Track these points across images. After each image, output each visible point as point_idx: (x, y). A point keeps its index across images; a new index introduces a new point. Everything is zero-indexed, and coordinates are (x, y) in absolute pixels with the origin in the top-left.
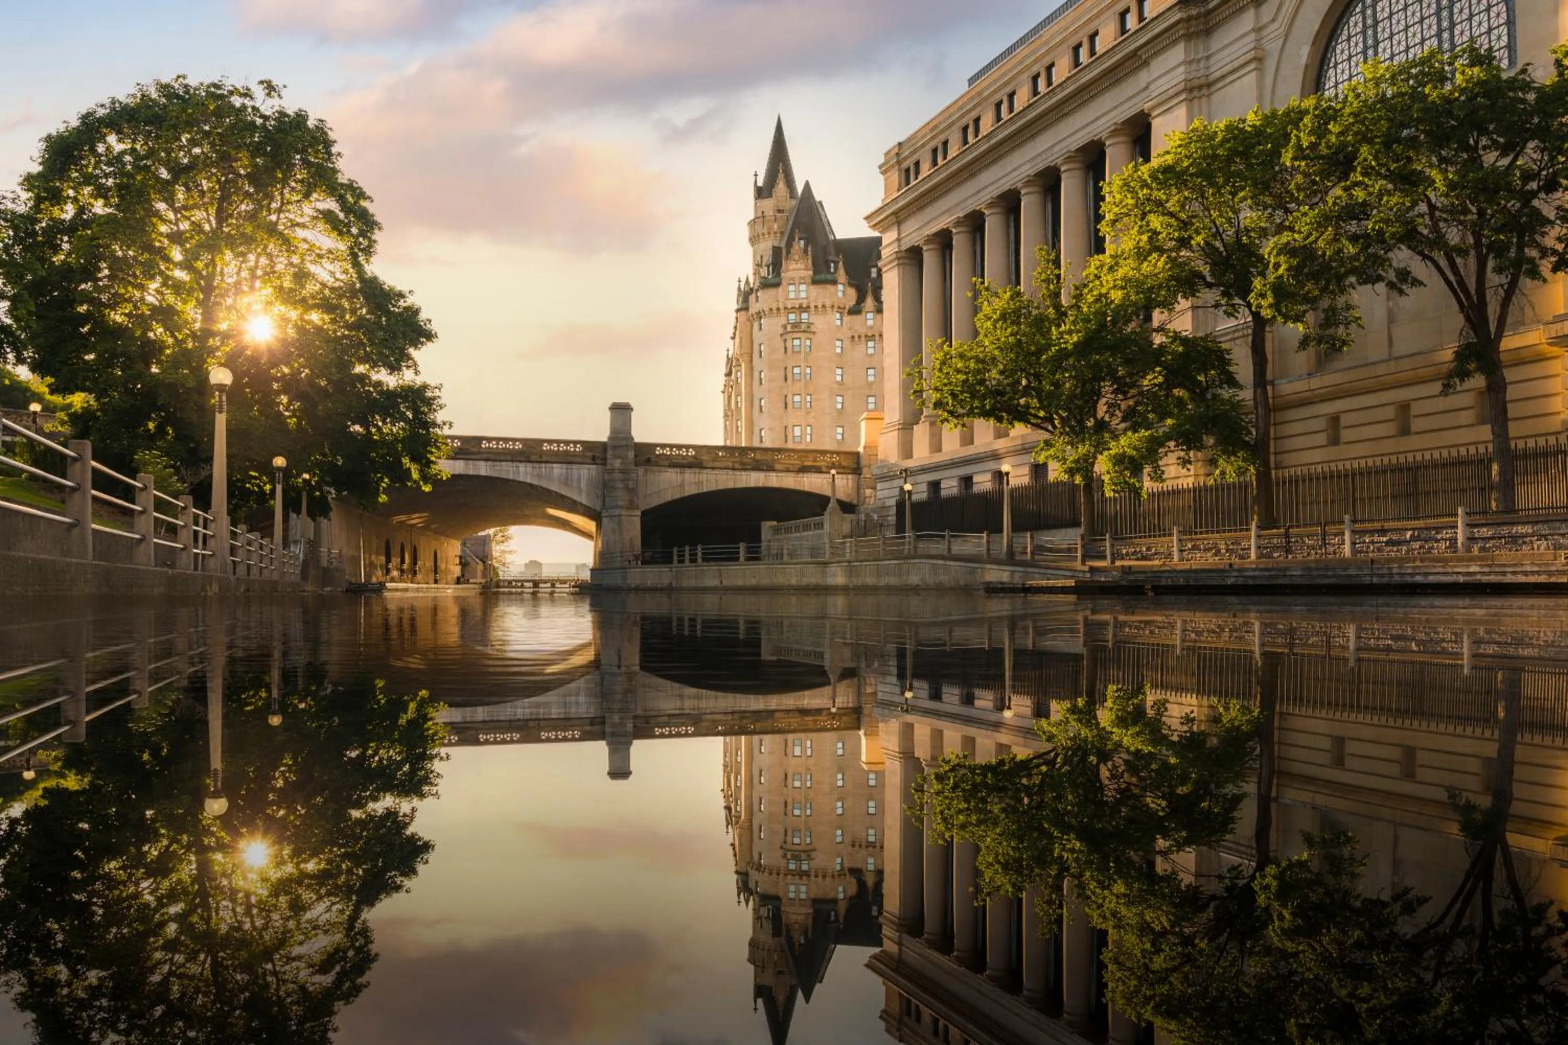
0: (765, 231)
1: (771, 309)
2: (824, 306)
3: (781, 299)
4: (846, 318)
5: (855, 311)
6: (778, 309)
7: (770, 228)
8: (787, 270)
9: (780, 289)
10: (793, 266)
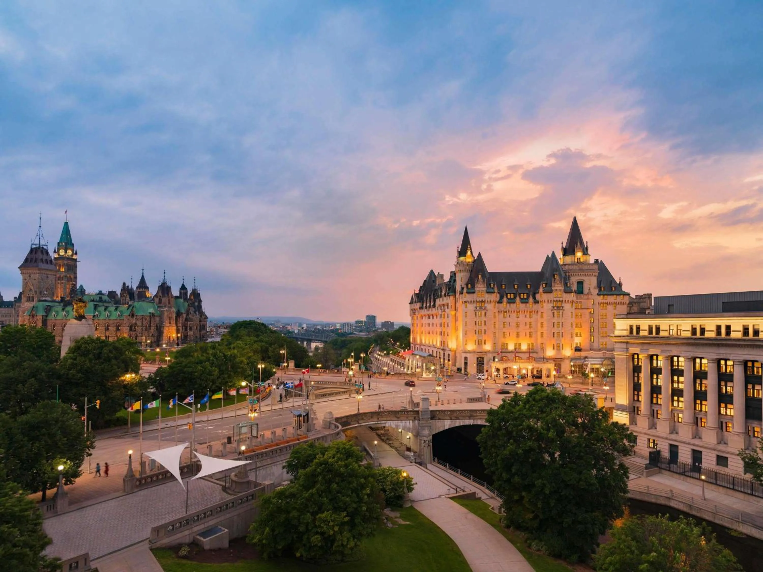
0: (464, 269)
1: (471, 301)
2: (490, 301)
3: (475, 298)
4: (497, 305)
5: (500, 302)
6: (474, 301)
7: (465, 268)
8: (477, 287)
9: (475, 294)
10: (479, 286)
